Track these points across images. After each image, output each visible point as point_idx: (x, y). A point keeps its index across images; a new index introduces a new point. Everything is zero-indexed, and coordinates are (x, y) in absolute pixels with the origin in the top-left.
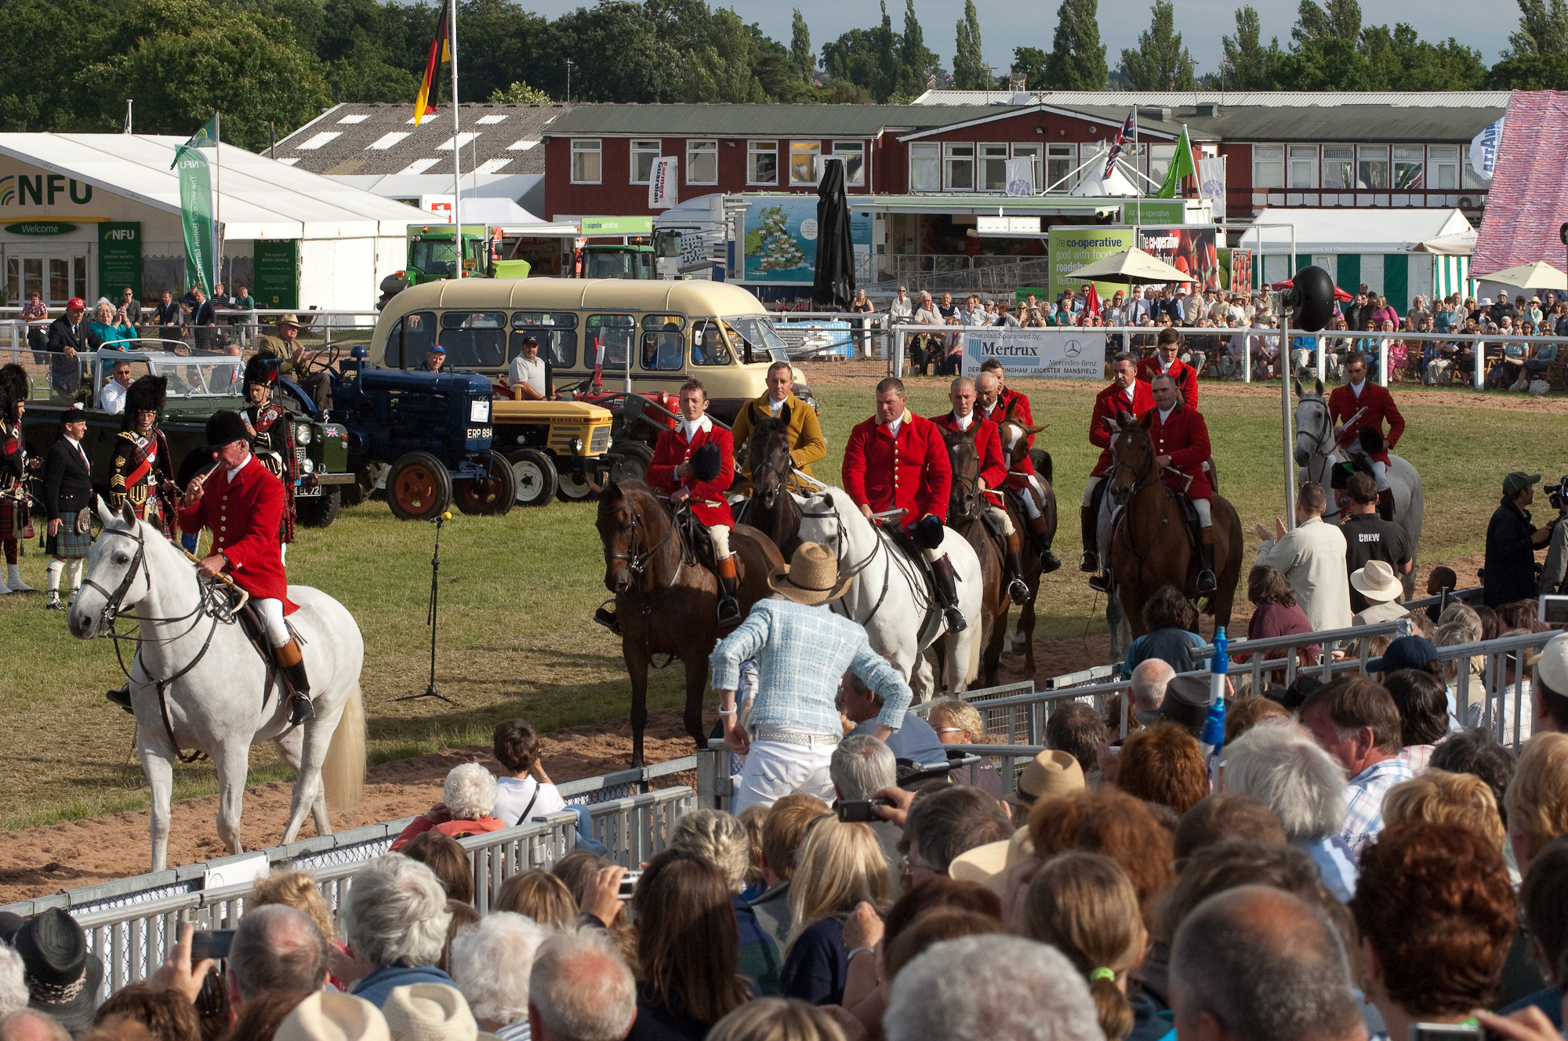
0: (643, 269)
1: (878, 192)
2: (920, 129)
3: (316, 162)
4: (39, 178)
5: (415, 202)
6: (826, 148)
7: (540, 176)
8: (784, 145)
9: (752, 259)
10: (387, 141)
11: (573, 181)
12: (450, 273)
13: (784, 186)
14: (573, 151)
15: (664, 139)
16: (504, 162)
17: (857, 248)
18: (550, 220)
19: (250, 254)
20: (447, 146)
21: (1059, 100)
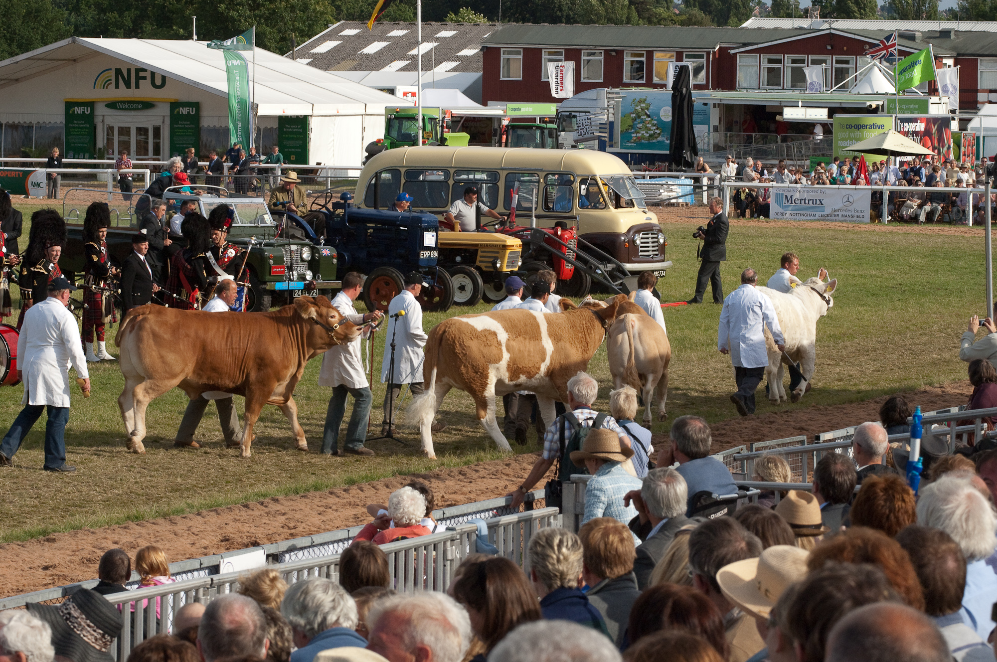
0: (549, 141)
1: (714, 89)
2: (745, 45)
3: (323, 62)
4: (129, 71)
5: (392, 91)
6: (679, 58)
7: (480, 74)
8: (650, 55)
9: (625, 135)
10: (373, 48)
11: (502, 78)
12: (414, 142)
13: (649, 84)
14: (502, 57)
15: (566, 50)
16: (454, 64)
17: (697, 128)
18: (485, 104)
19: (275, 125)
20: (414, 52)
21: (842, 25)
